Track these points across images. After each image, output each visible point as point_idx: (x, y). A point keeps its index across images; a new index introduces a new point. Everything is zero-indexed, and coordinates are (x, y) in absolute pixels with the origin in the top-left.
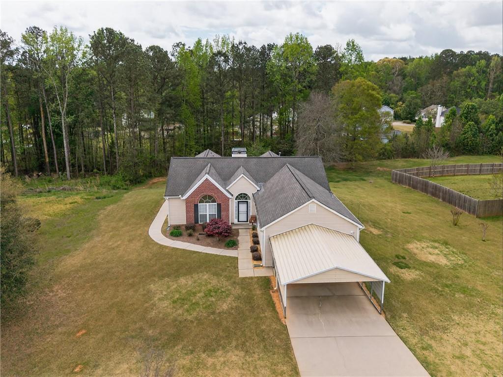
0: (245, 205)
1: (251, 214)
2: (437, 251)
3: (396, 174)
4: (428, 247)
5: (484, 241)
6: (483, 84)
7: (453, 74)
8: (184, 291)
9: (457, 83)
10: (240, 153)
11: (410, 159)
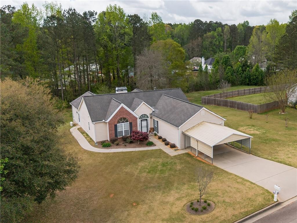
0: (146, 122)
1: (149, 127)
2: (252, 129)
3: (205, 99)
4: (247, 128)
5: (267, 122)
6: (222, 43)
7: (203, 36)
8: (149, 168)
9: (207, 43)
10: (122, 90)
11: (199, 92)
